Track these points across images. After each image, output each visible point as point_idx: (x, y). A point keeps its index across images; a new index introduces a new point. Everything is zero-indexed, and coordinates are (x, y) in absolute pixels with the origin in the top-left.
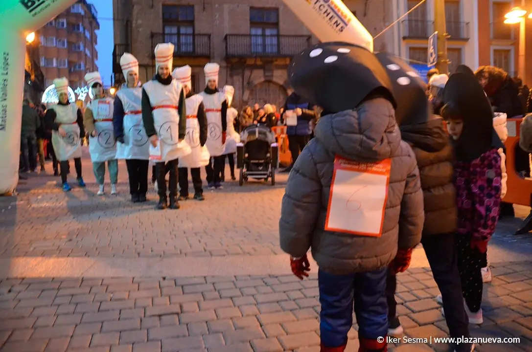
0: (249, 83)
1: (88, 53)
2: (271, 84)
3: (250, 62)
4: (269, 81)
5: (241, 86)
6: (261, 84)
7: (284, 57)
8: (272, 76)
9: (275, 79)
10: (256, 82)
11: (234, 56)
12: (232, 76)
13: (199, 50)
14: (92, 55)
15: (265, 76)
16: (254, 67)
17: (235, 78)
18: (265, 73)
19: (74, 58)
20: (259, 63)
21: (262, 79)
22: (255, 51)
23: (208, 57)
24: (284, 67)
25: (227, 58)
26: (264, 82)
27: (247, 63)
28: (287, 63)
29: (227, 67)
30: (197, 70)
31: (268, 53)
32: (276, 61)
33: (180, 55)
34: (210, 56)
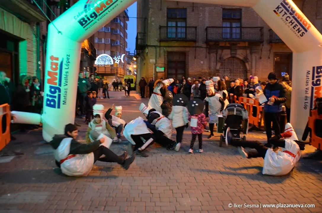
0: (220, 58)
1: (122, 34)
2: (235, 59)
3: (222, 44)
4: (233, 57)
5: (215, 60)
6: (228, 58)
7: (244, 41)
8: (236, 54)
9: (238, 56)
10: (225, 57)
11: (211, 41)
12: (209, 53)
13: (189, 37)
14: (124, 36)
15: (231, 54)
16: (224, 48)
17: (212, 54)
18: (231, 52)
19: (114, 38)
20: (228, 45)
21: (229, 56)
22: (225, 37)
23: (195, 41)
24: (244, 48)
25: (207, 42)
26: (230, 57)
27: (220, 45)
28: (247, 45)
29: (206, 48)
30: (187, 49)
31: (234, 39)
32: (239, 44)
33: (177, 40)
34: (196, 40)
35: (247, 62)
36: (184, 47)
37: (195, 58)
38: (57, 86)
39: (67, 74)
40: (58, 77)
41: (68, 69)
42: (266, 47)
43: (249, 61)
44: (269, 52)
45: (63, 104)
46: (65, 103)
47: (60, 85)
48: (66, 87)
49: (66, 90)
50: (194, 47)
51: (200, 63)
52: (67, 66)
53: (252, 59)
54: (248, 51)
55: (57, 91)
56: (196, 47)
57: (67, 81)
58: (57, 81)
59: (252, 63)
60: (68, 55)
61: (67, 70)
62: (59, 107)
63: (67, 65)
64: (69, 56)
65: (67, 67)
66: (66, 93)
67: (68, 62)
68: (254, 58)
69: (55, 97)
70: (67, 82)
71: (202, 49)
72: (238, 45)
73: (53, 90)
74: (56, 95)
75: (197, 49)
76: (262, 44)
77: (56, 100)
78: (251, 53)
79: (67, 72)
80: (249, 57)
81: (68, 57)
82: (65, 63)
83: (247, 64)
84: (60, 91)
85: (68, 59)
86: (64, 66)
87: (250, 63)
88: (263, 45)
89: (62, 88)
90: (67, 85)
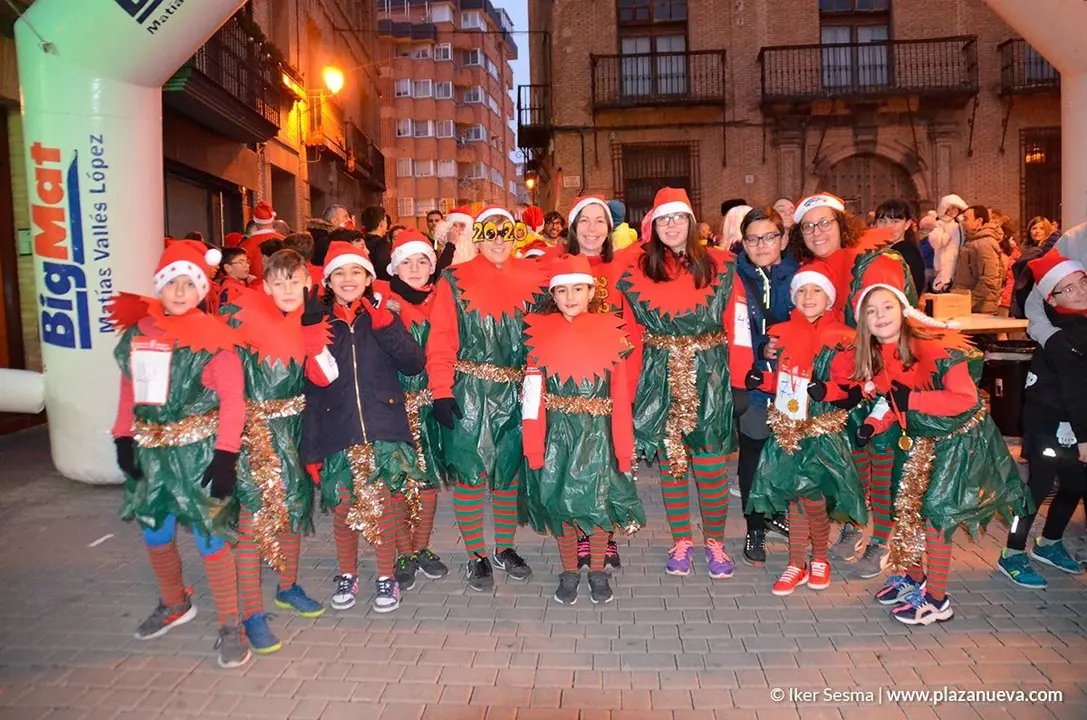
0: (816, 162)
1: (493, 104)
2: (872, 162)
3: (820, 110)
4: (866, 155)
5: (798, 170)
6: (846, 161)
7: (905, 94)
8: (874, 143)
9: (881, 150)
10: (835, 158)
11: (779, 99)
12: (775, 144)
13: (699, 89)
15: (856, 144)
16: (829, 122)
17: (784, 149)
18: (856, 135)
19: (466, 117)
20: (842, 111)
21: (851, 151)
22: (832, 84)
23: (719, 104)
24: (905, 119)
25: (768, 105)
26: (852, 156)
27: (814, 113)
28: (914, 108)
29: (764, 125)
30: (694, 134)
31: (865, 87)
32: (885, 104)
33: (654, 103)
34: (724, 99)
35: (919, 170)
36: (681, 126)
37: (724, 165)
38: (70, 261)
39: (102, 212)
40: (66, 225)
41: (103, 191)
42: (988, 110)
43: (927, 168)
44: (1002, 130)
45: (102, 330)
46: (106, 326)
47: (79, 256)
48: (104, 264)
49: (106, 277)
50: (716, 124)
51: (744, 181)
52: (98, 180)
53: (935, 159)
54: (922, 132)
55: (72, 280)
56: (725, 124)
57: (106, 240)
58: (67, 243)
59: (935, 172)
60: (92, 137)
61: (99, 198)
62: (86, 343)
63: (97, 176)
64: (101, 141)
65: (98, 186)
66: (106, 289)
67: (97, 163)
68: (943, 154)
69: (67, 305)
70: (103, 242)
71: (746, 131)
72: (884, 110)
73: (56, 278)
74: (71, 295)
75: (732, 132)
76: (973, 100)
77: (73, 315)
78: (932, 137)
79: (101, 206)
80: (925, 153)
81: (95, 143)
82: (85, 169)
83: (917, 180)
85: (96, 154)
86: (85, 184)
87: (928, 174)
88: (976, 105)
90: (107, 255)
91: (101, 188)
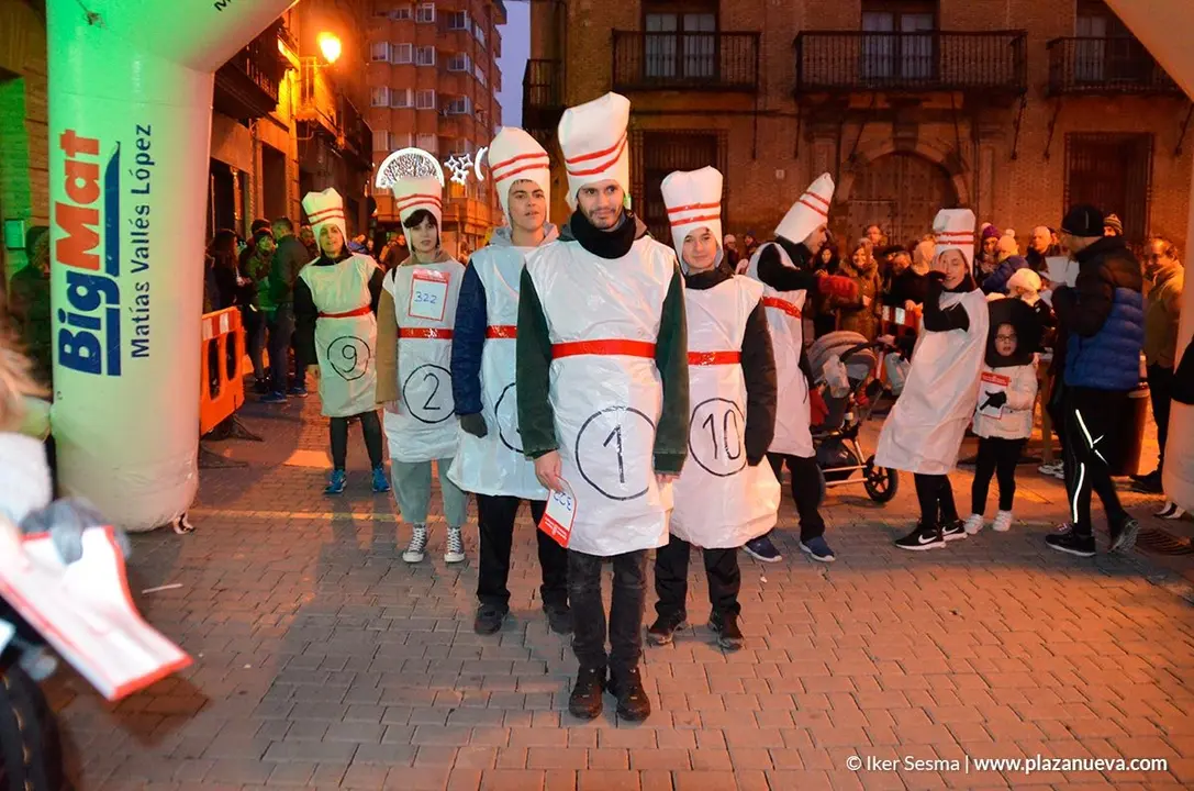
0: (853, 158)
2: (910, 161)
3: (860, 102)
4: (905, 153)
5: (833, 166)
6: (884, 158)
7: (949, 89)
8: (914, 140)
9: (920, 148)
10: (872, 155)
11: (816, 88)
12: (809, 139)
13: (730, 73)
14: (489, 80)
15: (896, 140)
16: (868, 116)
17: (819, 143)
18: (895, 131)
19: (449, 88)
20: (882, 103)
21: (888, 148)
22: (873, 74)
23: (751, 90)
24: (949, 116)
25: (801, 92)
26: (891, 154)
27: (852, 105)
28: (958, 106)
29: (798, 117)
30: (723, 123)
31: (908, 80)
32: (928, 100)
33: (682, 86)
34: (757, 86)
35: (960, 172)
36: (708, 113)
37: (754, 157)
38: (102, 272)
39: (143, 216)
40: (100, 229)
41: (147, 192)
42: (1034, 111)
43: (968, 169)
44: (1048, 133)
45: (134, 354)
46: (140, 350)
47: (113, 267)
48: (142, 277)
49: (143, 293)
50: (746, 113)
51: (774, 175)
52: (141, 178)
53: (977, 161)
54: (964, 131)
55: (102, 294)
56: (756, 113)
57: (146, 249)
58: (100, 250)
59: (977, 173)
60: (139, 128)
61: (142, 200)
62: (115, 369)
63: (144, 174)
64: (148, 133)
65: (142, 186)
66: (142, 307)
67: (144, 159)
68: (986, 155)
69: (95, 323)
70: (143, 251)
71: (778, 121)
72: (925, 105)
73: (82, 291)
74: (100, 312)
75: (763, 121)
76: (1019, 101)
77: (101, 335)
78: (975, 137)
79: (143, 210)
80: (968, 157)
81: (142, 135)
82: (128, 164)
83: (958, 182)
84: (114, 296)
85: (142, 148)
86: (127, 182)
87: (970, 177)
88: (1023, 106)
89: (125, 282)
90: (146, 266)
91: (145, 189)
